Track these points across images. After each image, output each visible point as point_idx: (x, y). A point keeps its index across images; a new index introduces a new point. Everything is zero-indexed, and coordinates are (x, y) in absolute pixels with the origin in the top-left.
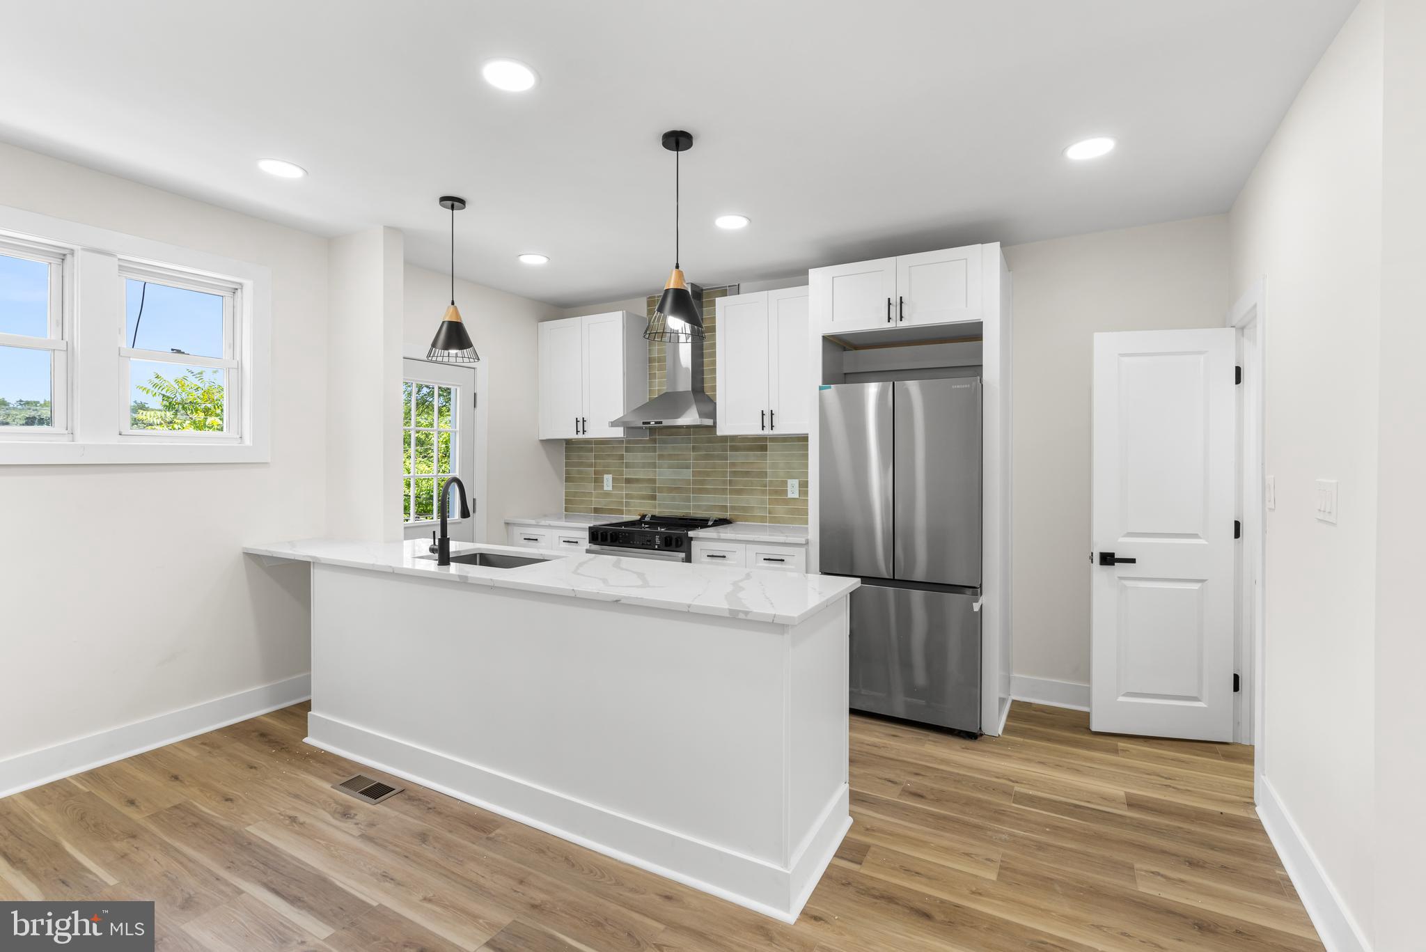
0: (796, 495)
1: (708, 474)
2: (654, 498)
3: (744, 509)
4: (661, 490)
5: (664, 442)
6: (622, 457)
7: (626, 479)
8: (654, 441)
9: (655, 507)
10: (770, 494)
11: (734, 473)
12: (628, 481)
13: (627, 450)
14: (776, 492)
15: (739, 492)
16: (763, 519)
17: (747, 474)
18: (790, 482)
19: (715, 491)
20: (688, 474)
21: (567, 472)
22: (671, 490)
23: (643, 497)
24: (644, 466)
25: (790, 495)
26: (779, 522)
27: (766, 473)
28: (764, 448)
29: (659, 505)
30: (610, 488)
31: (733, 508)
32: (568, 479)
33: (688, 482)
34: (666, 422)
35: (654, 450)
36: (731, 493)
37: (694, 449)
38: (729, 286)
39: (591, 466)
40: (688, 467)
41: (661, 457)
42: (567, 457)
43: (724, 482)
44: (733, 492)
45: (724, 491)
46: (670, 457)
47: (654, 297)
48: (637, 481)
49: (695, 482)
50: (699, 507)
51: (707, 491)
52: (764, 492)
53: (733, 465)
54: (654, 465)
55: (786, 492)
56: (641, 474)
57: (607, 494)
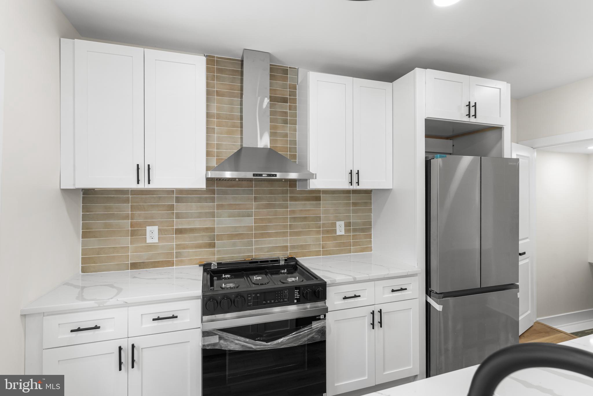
0: (343, 233)
1: (270, 220)
2: (212, 245)
3: (302, 247)
4: (220, 237)
5: (225, 193)
6: (171, 207)
7: (176, 230)
8: (213, 192)
9: (214, 254)
10: (323, 233)
11: (294, 219)
12: (179, 231)
13: (178, 200)
14: (328, 232)
15: (298, 234)
16: (317, 253)
17: (305, 219)
18: (338, 223)
19: (277, 234)
20: (250, 222)
21: (84, 226)
22: (231, 236)
23: (199, 246)
24: (200, 215)
25: (338, 233)
26: (330, 254)
27: (320, 217)
28: (318, 199)
29: (218, 251)
30: (156, 240)
31: (293, 247)
32: (85, 235)
33: (250, 228)
34: (279, 175)
35: (213, 200)
36: (291, 235)
37: (256, 199)
38: (290, 68)
39: (126, 217)
40: (249, 216)
41: (220, 207)
42: (84, 209)
43: (285, 227)
44: (292, 234)
45: (284, 234)
46: (230, 206)
47: (214, 57)
48: (192, 230)
49: (256, 228)
50: (261, 249)
51: (269, 235)
52: (318, 232)
53: (293, 212)
54: (213, 215)
55: (335, 231)
56: (197, 224)
57: (152, 247)
